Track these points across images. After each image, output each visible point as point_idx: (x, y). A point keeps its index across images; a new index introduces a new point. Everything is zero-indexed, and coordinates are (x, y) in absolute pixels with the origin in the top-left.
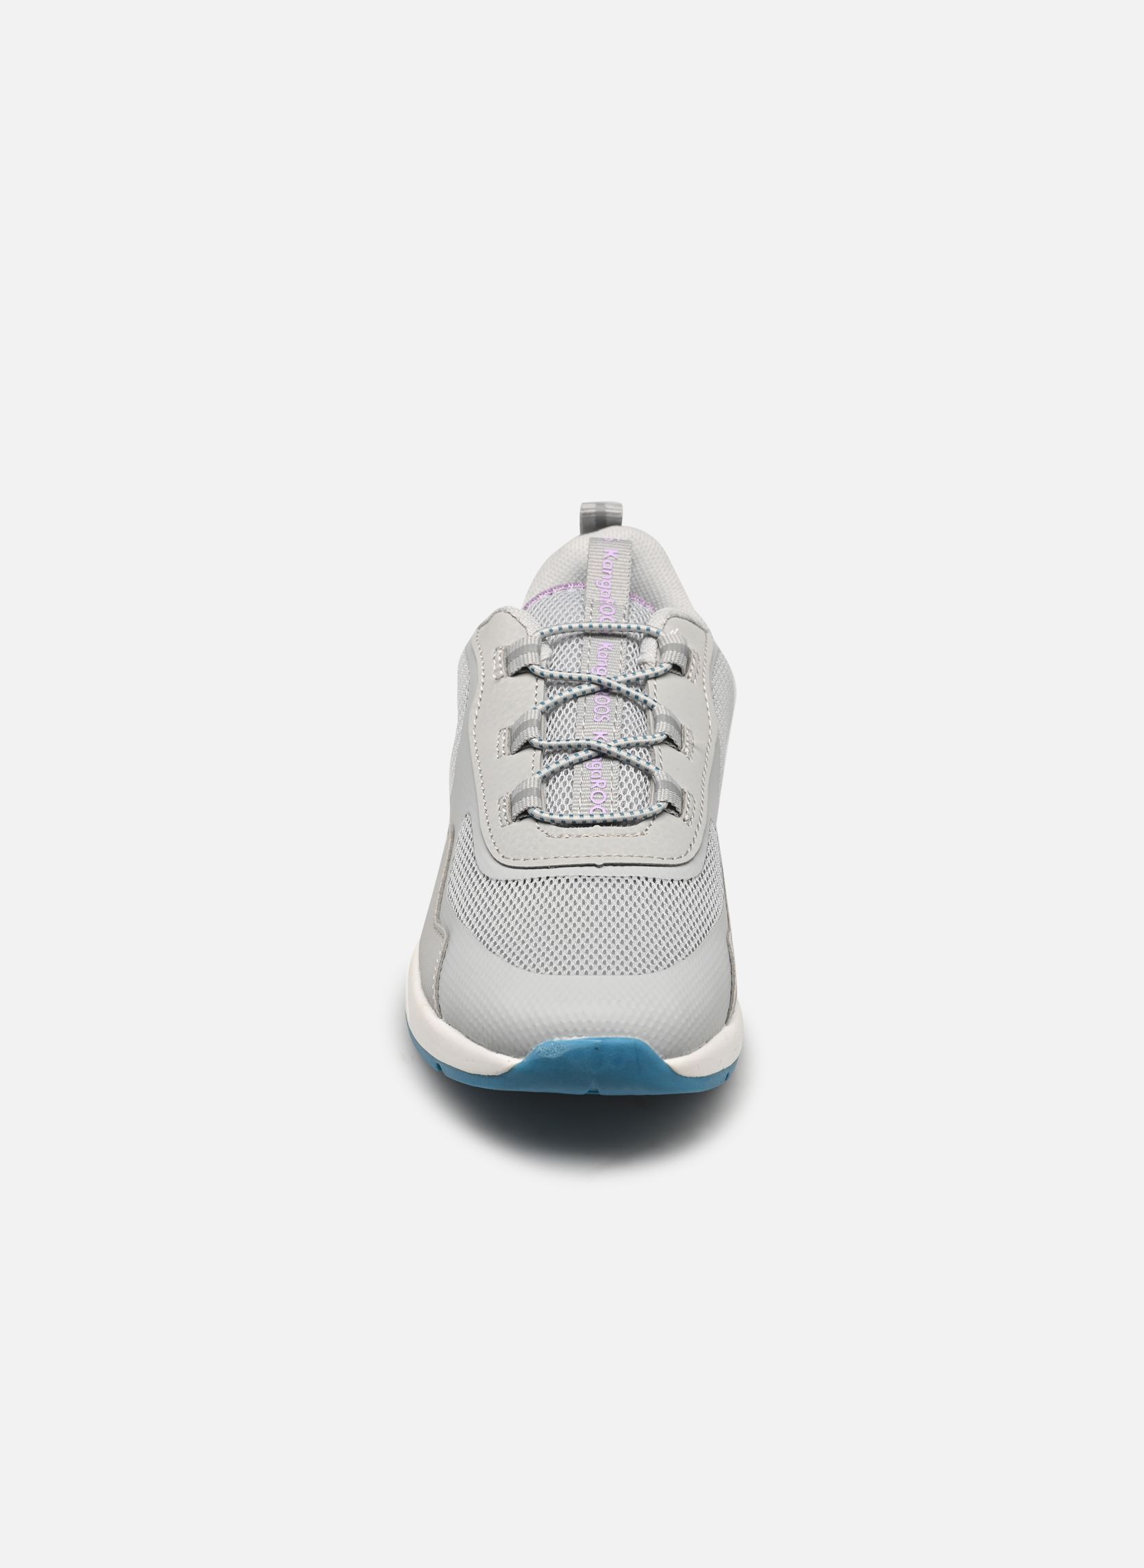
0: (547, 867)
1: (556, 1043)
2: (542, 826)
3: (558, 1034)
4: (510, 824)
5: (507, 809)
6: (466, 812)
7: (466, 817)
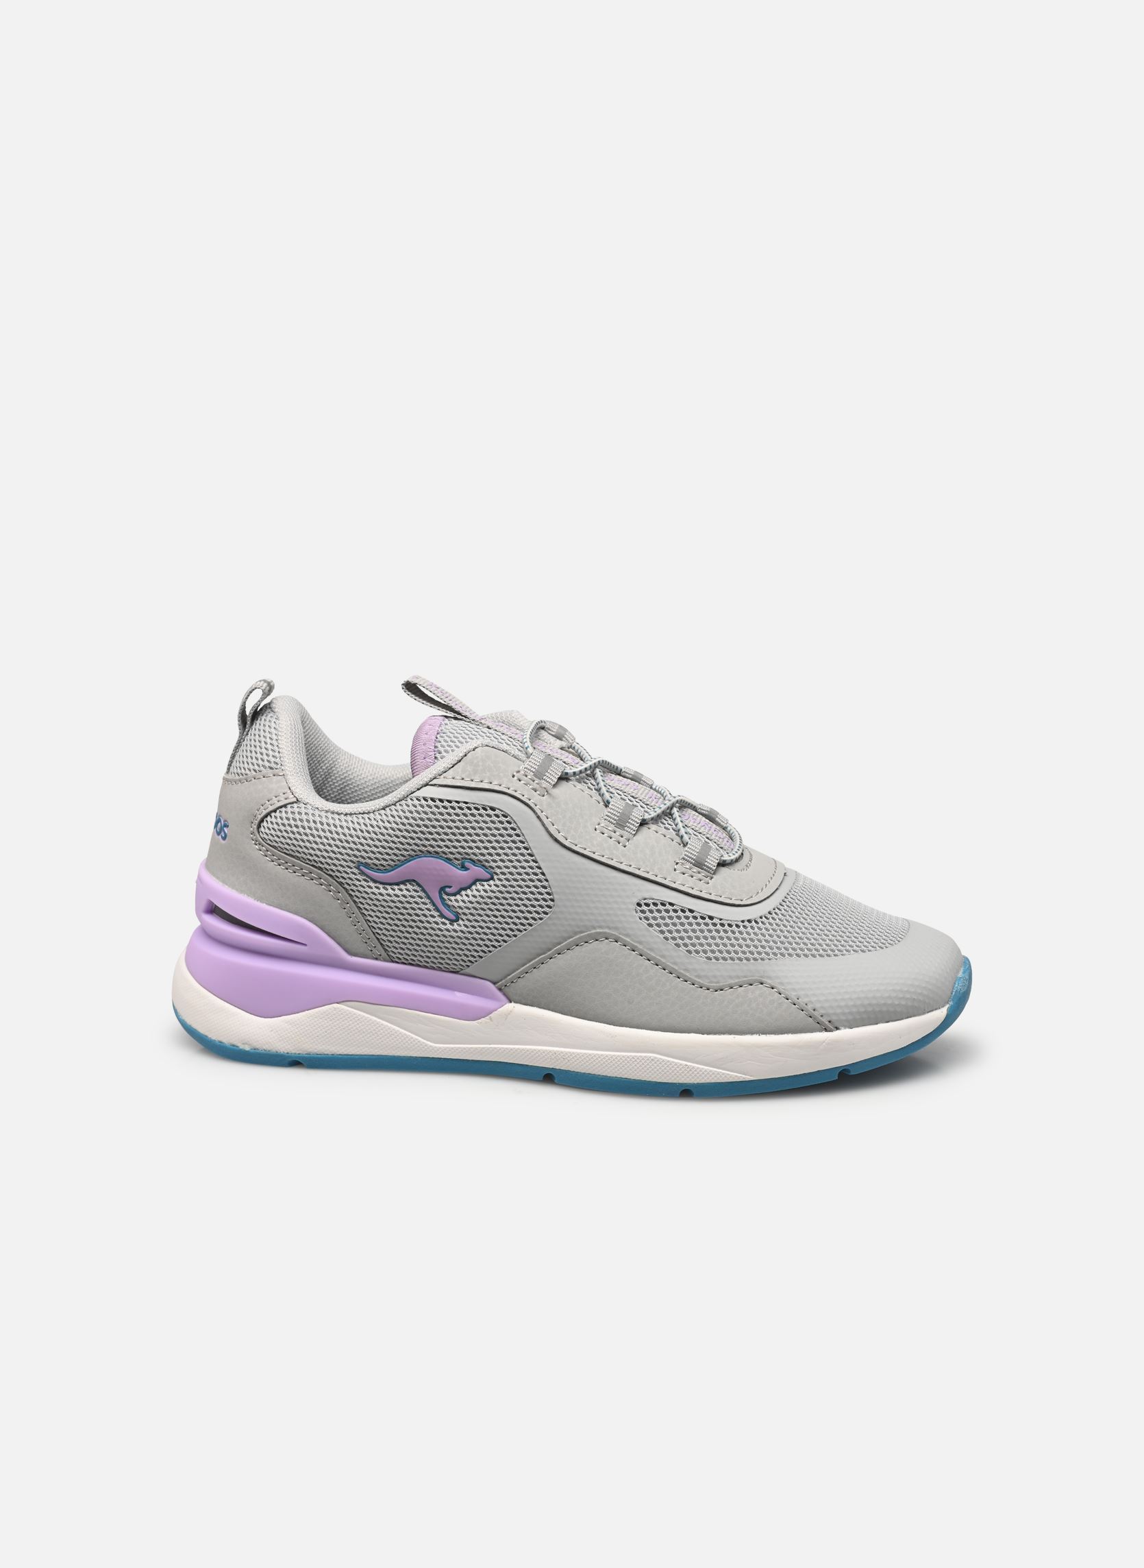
4: (712, 878)
5: (695, 869)
6: (636, 901)
7: (639, 905)
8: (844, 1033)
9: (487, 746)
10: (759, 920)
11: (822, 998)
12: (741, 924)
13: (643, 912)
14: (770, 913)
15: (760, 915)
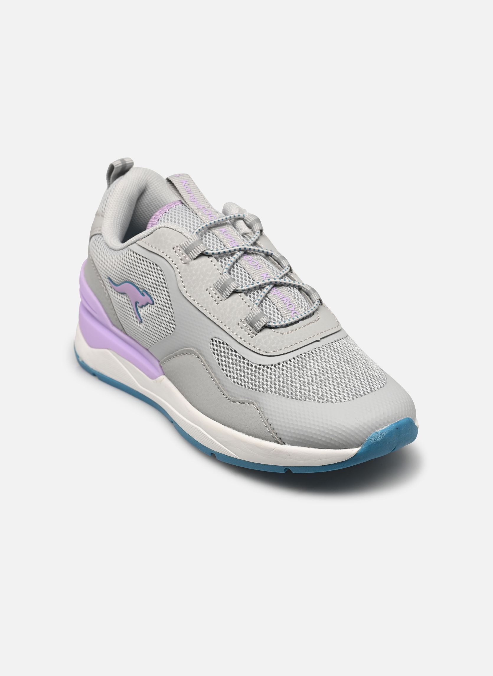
0: (297, 350)
1: (378, 433)
2: (276, 330)
3: (377, 428)
4: (256, 335)
5: (249, 327)
6: (211, 337)
7: (212, 340)
8: (287, 448)
9: (168, 227)
10: (270, 367)
11: (279, 424)
12: (258, 366)
13: (213, 345)
14: (279, 364)
15: (271, 364)
